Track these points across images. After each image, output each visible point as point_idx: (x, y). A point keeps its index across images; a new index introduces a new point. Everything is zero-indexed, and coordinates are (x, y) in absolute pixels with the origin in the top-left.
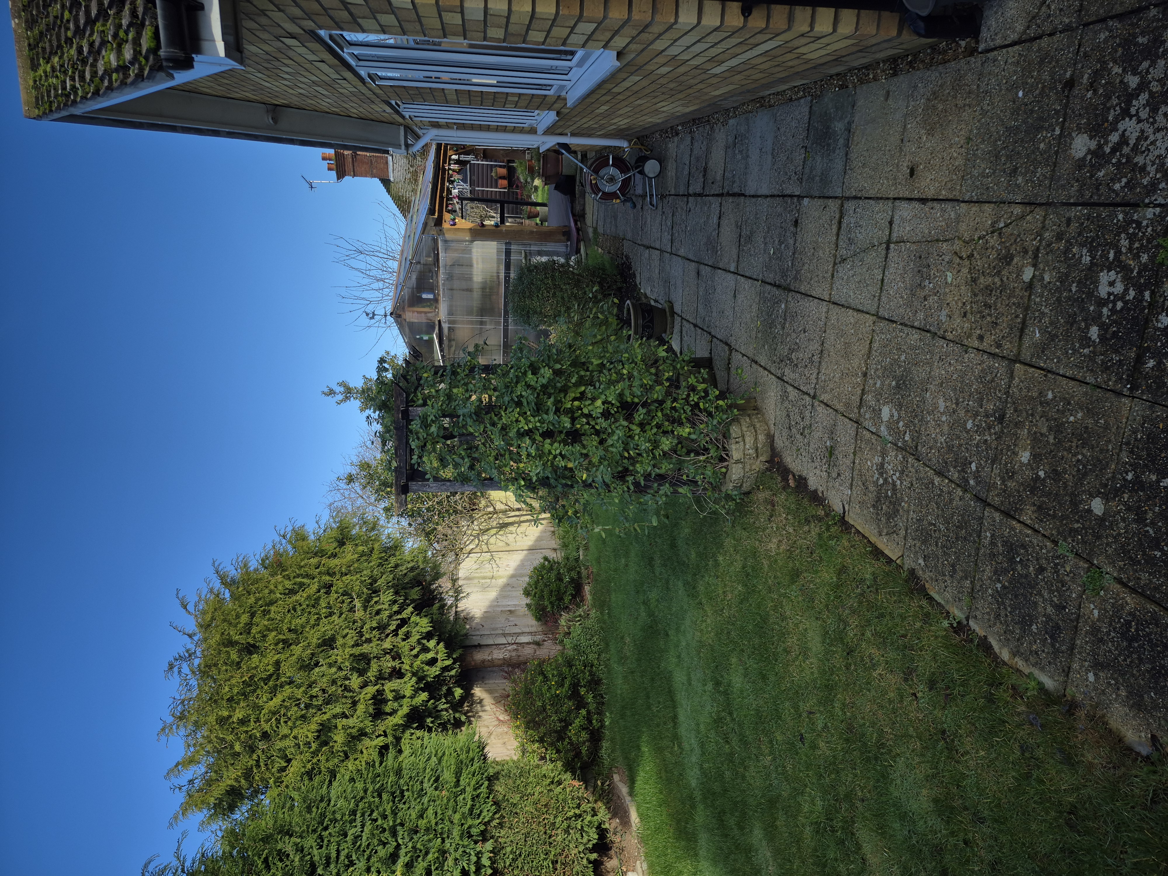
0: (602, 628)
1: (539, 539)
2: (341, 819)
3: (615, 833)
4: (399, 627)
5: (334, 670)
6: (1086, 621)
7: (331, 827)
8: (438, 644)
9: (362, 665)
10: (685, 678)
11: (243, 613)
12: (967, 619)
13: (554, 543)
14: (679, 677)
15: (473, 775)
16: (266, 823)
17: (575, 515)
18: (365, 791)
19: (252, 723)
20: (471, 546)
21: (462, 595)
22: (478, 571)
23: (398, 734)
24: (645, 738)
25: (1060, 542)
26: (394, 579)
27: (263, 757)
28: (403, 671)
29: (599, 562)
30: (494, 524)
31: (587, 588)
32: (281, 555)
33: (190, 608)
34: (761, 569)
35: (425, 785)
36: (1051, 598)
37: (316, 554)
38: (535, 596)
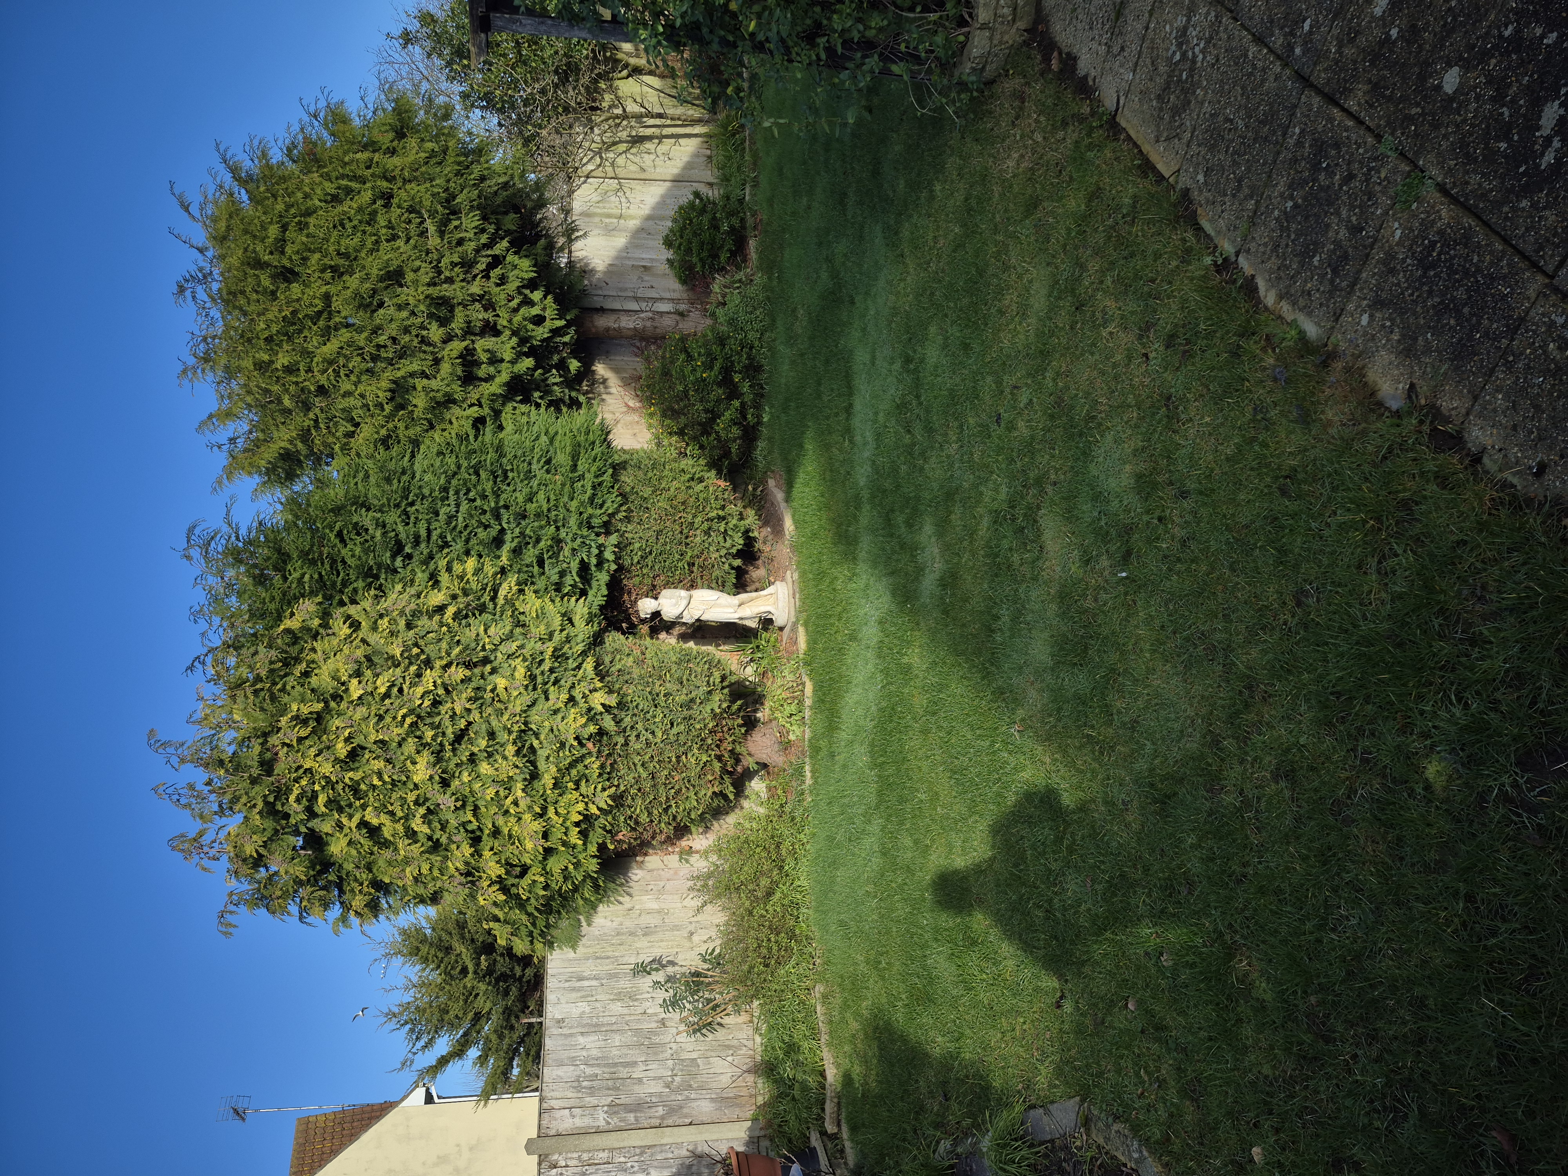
0: (768, 298)
1: (689, 166)
2: (430, 495)
3: (764, 543)
4: (491, 266)
5: (405, 314)
6: (1382, 247)
7: (418, 503)
8: (545, 297)
9: (443, 312)
10: (868, 356)
11: (271, 223)
12: (1237, 254)
13: (709, 175)
14: (861, 356)
15: (594, 460)
16: (337, 493)
17: (737, 94)
18: (459, 467)
19: (303, 373)
20: (590, 167)
21: (577, 234)
22: (601, 205)
23: (497, 406)
24: (810, 434)
25: (1386, 136)
26: (479, 197)
27: (321, 416)
28: (499, 327)
29: (771, 206)
30: (624, 135)
31: (752, 244)
32: (315, 144)
33: (194, 210)
34: (990, 199)
35: (534, 467)
36: (1349, 216)
37: (365, 147)
38: (679, 248)
